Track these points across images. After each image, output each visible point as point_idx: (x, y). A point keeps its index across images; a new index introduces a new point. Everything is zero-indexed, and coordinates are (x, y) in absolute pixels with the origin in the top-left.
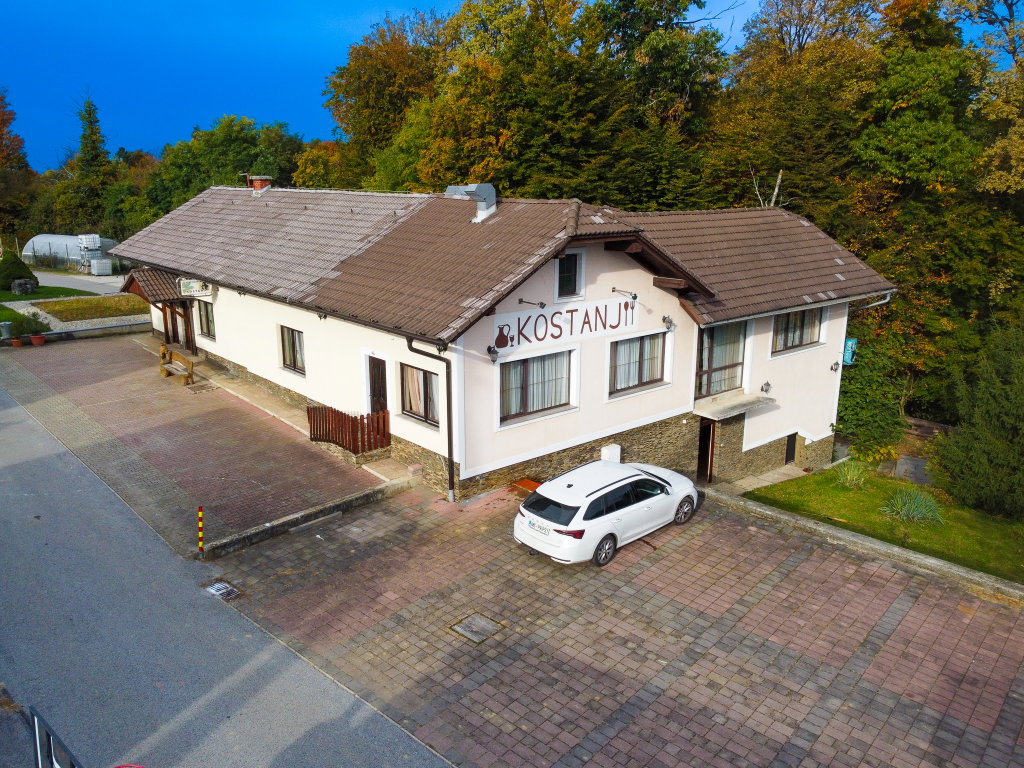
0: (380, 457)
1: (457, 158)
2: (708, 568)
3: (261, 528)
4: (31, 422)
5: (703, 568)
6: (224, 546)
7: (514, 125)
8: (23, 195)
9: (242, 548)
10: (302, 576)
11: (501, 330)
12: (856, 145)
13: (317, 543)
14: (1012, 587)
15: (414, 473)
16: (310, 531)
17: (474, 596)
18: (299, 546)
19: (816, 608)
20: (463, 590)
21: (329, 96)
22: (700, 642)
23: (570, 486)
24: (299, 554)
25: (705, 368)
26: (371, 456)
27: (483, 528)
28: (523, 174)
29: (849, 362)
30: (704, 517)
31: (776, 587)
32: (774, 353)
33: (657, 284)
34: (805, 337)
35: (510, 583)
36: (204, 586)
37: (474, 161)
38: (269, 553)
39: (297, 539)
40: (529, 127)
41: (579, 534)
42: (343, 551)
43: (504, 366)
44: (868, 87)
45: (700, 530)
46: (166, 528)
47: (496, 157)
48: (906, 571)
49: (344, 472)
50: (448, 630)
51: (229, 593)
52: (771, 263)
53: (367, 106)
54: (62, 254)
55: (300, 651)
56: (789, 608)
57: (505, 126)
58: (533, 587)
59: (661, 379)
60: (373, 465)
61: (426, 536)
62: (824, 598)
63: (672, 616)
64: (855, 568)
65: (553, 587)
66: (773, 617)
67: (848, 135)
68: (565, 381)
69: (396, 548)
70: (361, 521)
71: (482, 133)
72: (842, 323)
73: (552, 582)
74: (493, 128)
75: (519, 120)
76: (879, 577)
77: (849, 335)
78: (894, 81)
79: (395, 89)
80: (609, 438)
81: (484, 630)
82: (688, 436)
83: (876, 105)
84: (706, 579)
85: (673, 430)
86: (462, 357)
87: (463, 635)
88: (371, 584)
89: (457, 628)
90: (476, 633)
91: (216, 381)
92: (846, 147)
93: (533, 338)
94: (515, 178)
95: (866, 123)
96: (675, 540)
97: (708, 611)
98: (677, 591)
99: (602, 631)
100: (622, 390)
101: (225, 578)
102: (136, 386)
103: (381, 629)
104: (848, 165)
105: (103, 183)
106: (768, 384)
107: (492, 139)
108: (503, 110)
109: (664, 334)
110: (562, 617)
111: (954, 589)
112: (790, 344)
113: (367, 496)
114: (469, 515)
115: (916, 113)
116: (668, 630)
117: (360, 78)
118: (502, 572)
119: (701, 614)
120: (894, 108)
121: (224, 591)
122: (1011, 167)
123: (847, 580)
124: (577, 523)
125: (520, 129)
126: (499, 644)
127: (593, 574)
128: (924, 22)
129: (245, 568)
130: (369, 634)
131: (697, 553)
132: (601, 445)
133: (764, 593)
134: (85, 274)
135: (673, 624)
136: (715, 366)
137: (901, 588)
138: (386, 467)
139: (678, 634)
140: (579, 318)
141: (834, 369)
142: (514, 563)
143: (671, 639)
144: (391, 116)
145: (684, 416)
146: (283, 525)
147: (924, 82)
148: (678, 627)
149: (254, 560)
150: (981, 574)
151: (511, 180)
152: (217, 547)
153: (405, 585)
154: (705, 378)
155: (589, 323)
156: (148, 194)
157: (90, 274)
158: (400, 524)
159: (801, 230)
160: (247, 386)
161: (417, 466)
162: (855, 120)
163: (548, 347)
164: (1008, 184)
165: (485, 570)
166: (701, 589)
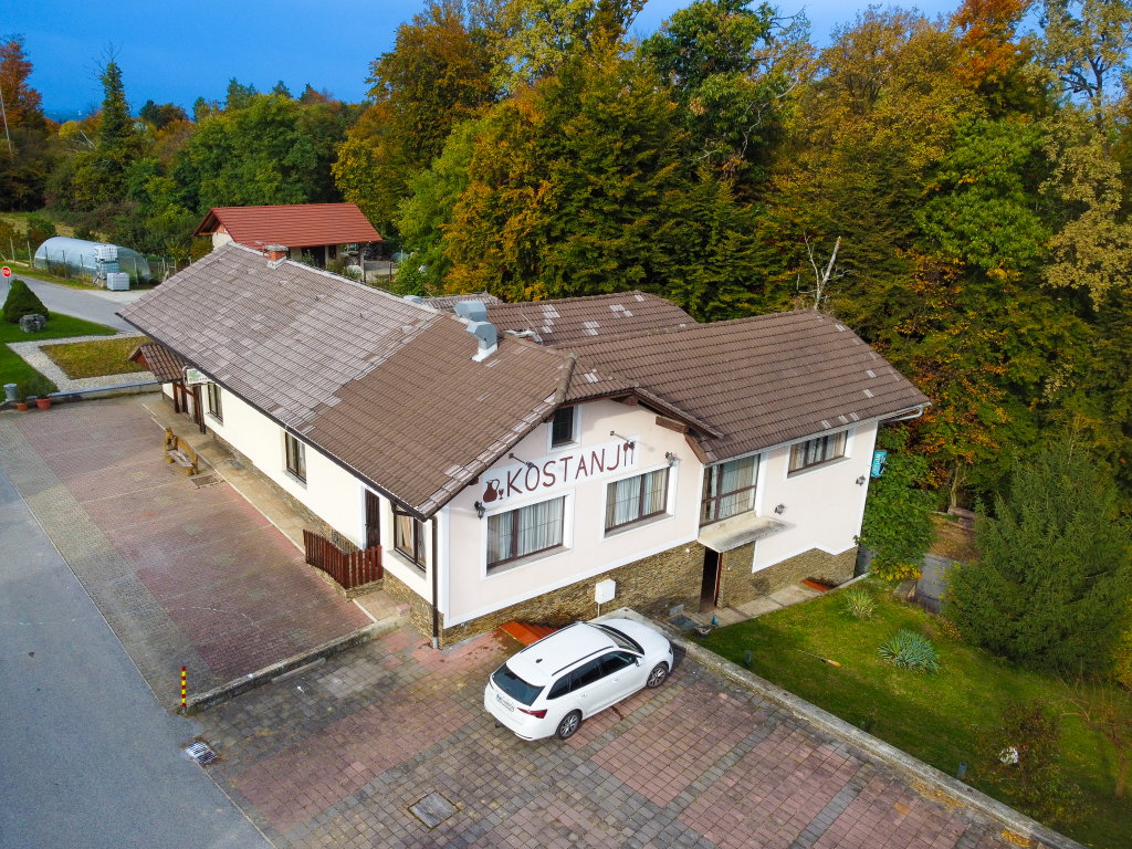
0: (371, 590)
1: (494, 207)
2: (667, 744)
3: (243, 680)
4: (31, 522)
5: (663, 745)
6: (207, 701)
7: (555, 177)
8: (40, 163)
9: (224, 701)
10: (278, 739)
11: (490, 485)
12: (920, 216)
13: (296, 696)
14: (953, 786)
15: (402, 613)
16: (292, 682)
17: (437, 771)
18: (279, 699)
19: (759, 799)
20: (428, 762)
21: (373, 84)
22: (639, 836)
23: (538, 661)
24: (278, 710)
25: (714, 494)
26: (363, 590)
27: (460, 685)
28: (562, 230)
29: (877, 474)
30: (679, 679)
31: (727, 772)
32: (791, 472)
33: (659, 422)
34: (828, 453)
35: (474, 757)
36: (184, 746)
37: (511, 212)
38: (250, 707)
39: (279, 691)
40: (570, 180)
41: (541, 714)
42: (320, 709)
43: (492, 519)
44: (936, 154)
45: (672, 694)
46: (154, 672)
47: (534, 211)
48: (858, 758)
49: (334, 606)
50: (405, 811)
51: (206, 757)
52: (791, 382)
53: (414, 98)
54: (76, 262)
55: (266, 830)
56: (733, 798)
57: (546, 176)
58: (495, 760)
59: (664, 511)
60: (363, 598)
61: (403, 692)
62: (770, 788)
63: (619, 803)
64: (809, 750)
65: (514, 762)
66: (716, 809)
67: (913, 204)
68: (558, 524)
69: (372, 707)
70: (343, 669)
71: (521, 184)
72: (871, 436)
73: (514, 757)
74: (533, 179)
75: (561, 172)
76: (830, 764)
77: (879, 446)
78: (962, 154)
79: (444, 82)
80: (604, 574)
81: (439, 812)
82: (692, 564)
83: (943, 177)
84: (663, 758)
85: (675, 559)
86: (448, 515)
87: (418, 818)
88: (342, 752)
89: (415, 810)
90: (430, 815)
91: (222, 472)
92: (910, 216)
93: (523, 489)
94: (553, 234)
95: (932, 193)
96: (645, 708)
97: (655, 800)
98: (631, 773)
99: (549, 819)
100: (621, 526)
101: (205, 737)
102: (139, 476)
103: (342, 806)
104: (910, 235)
105: (128, 157)
106: (782, 507)
107: (530, 190)
108: (543, 158)
109: (668, 469)
110: (516, 800)
111: (898, 782)
112: (810, 461)
113: (352, 640)
114: (450, 666)
115: (982, 190)
116: (611, 820)
117: (407, 66)
118: (468, 742)
119: (647, 803)
120: (960, 182)
121: (202, 753)
122: (1077, 260)
123: (798, 766)
124: (541, 703)
125: (561, 181)
126: (451, 830)
127: (554, 748)
128: (1001, 87)
129: (224, 726)
130: (332, 812)
131: (661, 725)
132: (595, 582)
133: (714, 778)
134: (100, 289)
135: (617, 813)
136: (724, 491)
137: (847, 778)
138: (376, 603)
139: (619, 827)
140: (573, 465)
141: (859, 482)
142: (482, 731)
143: (612, 831)
144: (440, 111)
145: (687, 545)
146: (266, 675)
147: (993, 158)
148: (622, 817)
149: (234, 715)
150: (928, 767)
151: (548, 236)
152: (200, 703)
153: (374, 754)
154: (713, 504)
155: (584, 468)
156: (175, 175)
157: (105, 288)
158: (380, 675)
159: (835, 336)
160: (251, 481)
161: (406, 606)
162: (922, 188)
163: (542, 495)
164: (1071, 277)
165: (453, 739)
166: (654, 771)
